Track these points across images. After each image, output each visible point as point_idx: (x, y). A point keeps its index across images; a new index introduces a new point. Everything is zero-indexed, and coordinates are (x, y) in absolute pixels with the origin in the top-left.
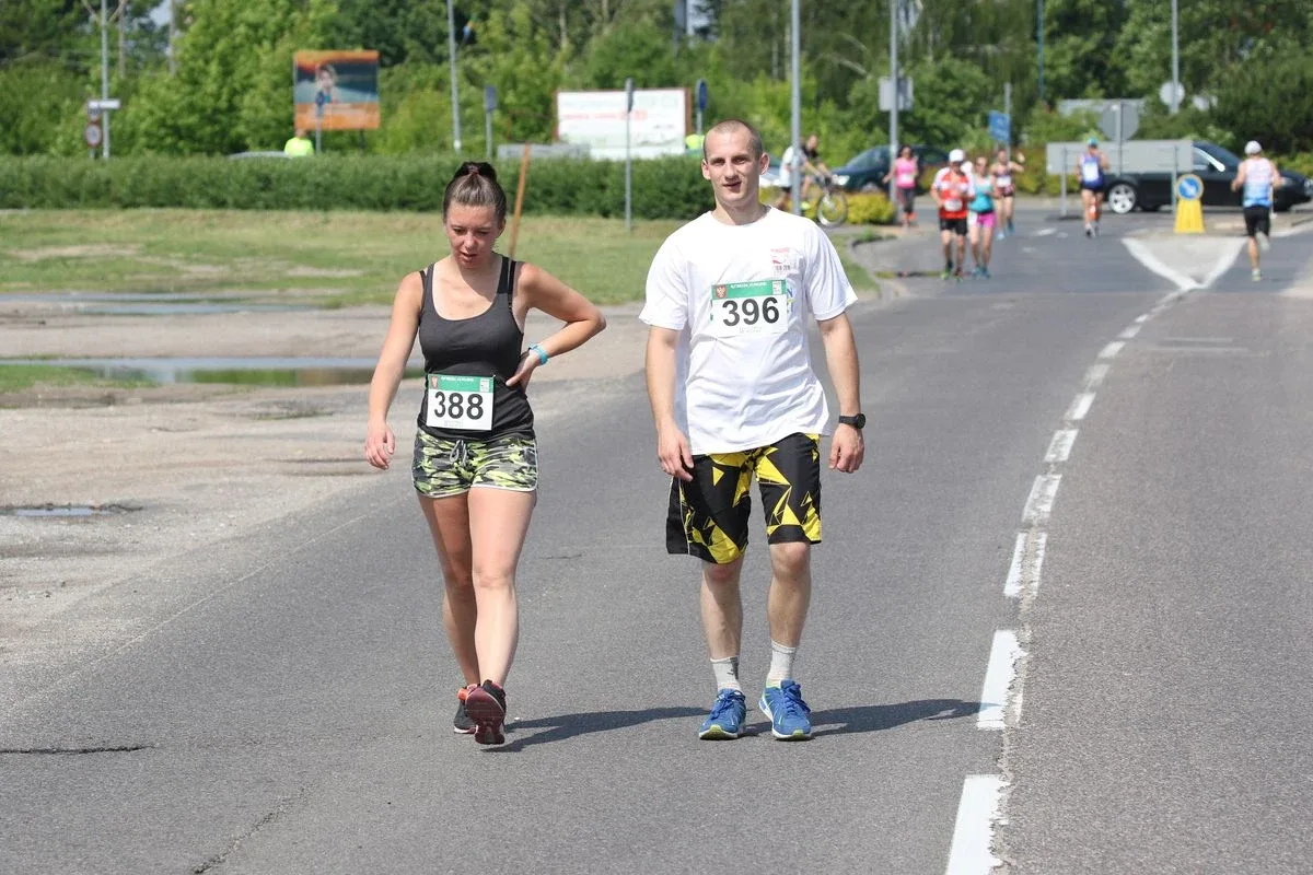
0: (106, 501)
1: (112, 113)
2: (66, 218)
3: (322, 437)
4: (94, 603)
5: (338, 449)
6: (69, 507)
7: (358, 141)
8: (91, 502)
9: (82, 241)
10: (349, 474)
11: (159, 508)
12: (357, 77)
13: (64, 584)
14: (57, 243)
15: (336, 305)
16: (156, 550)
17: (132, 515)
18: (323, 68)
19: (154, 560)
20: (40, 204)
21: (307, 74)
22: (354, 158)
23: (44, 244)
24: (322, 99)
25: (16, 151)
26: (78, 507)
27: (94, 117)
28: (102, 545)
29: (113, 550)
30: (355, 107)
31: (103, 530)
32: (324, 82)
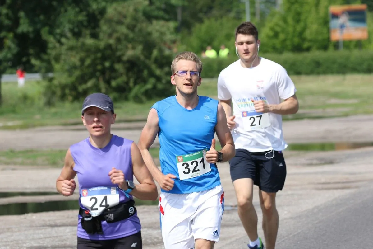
5: (339, 178)
7: (359, 44)
8: (231, 204)
10: (343, 188)
12: (357, 17)
18: (343, 12)
21: (335, 16)
22: (355, 52)
24: (342, 27)
30: (357, 29)
31: (235, 216)
32: (343, 19)
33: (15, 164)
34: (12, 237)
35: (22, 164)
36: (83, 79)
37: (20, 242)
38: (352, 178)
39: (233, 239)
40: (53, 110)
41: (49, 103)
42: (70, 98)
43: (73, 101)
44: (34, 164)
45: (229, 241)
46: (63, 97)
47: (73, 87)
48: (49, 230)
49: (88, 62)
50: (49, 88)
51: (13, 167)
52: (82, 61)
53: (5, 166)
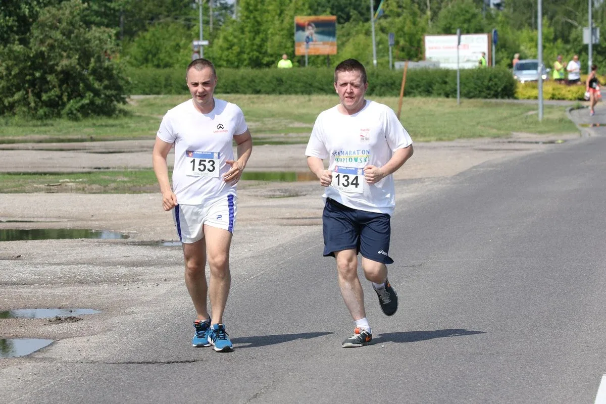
1: (205, 47)
3: (300, 207)
4: (180, 289)
5: (306, 213)
7: (327, 61)
10: (310, 224)
12: (326, 29)
13: (165, 280)
18: (310, 24)
20: (169, 92)
21: (301, 27)
22: (323, 70)
24: (308, 40)
25: (158, 66)
27: (196, 49)
30: (325, 43)
36: (10, 91)
45: (181, 282)
49: (15, 71)
52: (8, 69)
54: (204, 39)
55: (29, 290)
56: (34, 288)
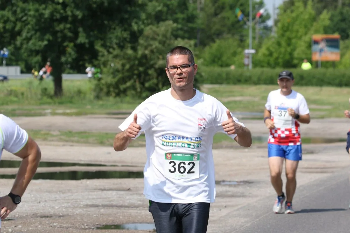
0: (242, 179)
1: (253, 54)
2: (237, 88)
3: (315, 160)
4: (235, 213)
5: (318, 164)
6: (230, 181)
7: (333, 64)
8: (237, 180)
9: (242, 95)
10: (322, 172)
11: (258, 182)
12: (333, 44)
13: (226, 207)
14: (234, 96)
15: (322, 117)
16: (256, 196)
17: (251, 185)
18: (322, 40)
19: (255, 199)
20: (228, 83)
21: (316, 42)
22: (331, 70)
23: (229, 96)
24: (321, 51)
25: (222, 66)
26: (233, 181)
27: (247, 55)
28: (239, 194)
29: (243, 196)
30: (332, 53)
31: (240, 189)
32: (322, 45)
33: (73, 141)
34: (72, 197)
35: (78, 142)
36: (123, 80)
37: (78, 201)
38: (328, 165)
39: (239, 207)
40: (101, 102)
41: (98, 97)
42: (114, 94)
43: (115, 97)
44: (87, 143)
45: (236, 208)
46: (108, 94)
47: (116, 86)
48: (100, 192)
49: (127, 67)
50: (97, 86)
51: (71, 144)
52: (123, 65)
53: (65, 143)
54: (253, 48)
55: (136, 211)
56: (140, 210)
